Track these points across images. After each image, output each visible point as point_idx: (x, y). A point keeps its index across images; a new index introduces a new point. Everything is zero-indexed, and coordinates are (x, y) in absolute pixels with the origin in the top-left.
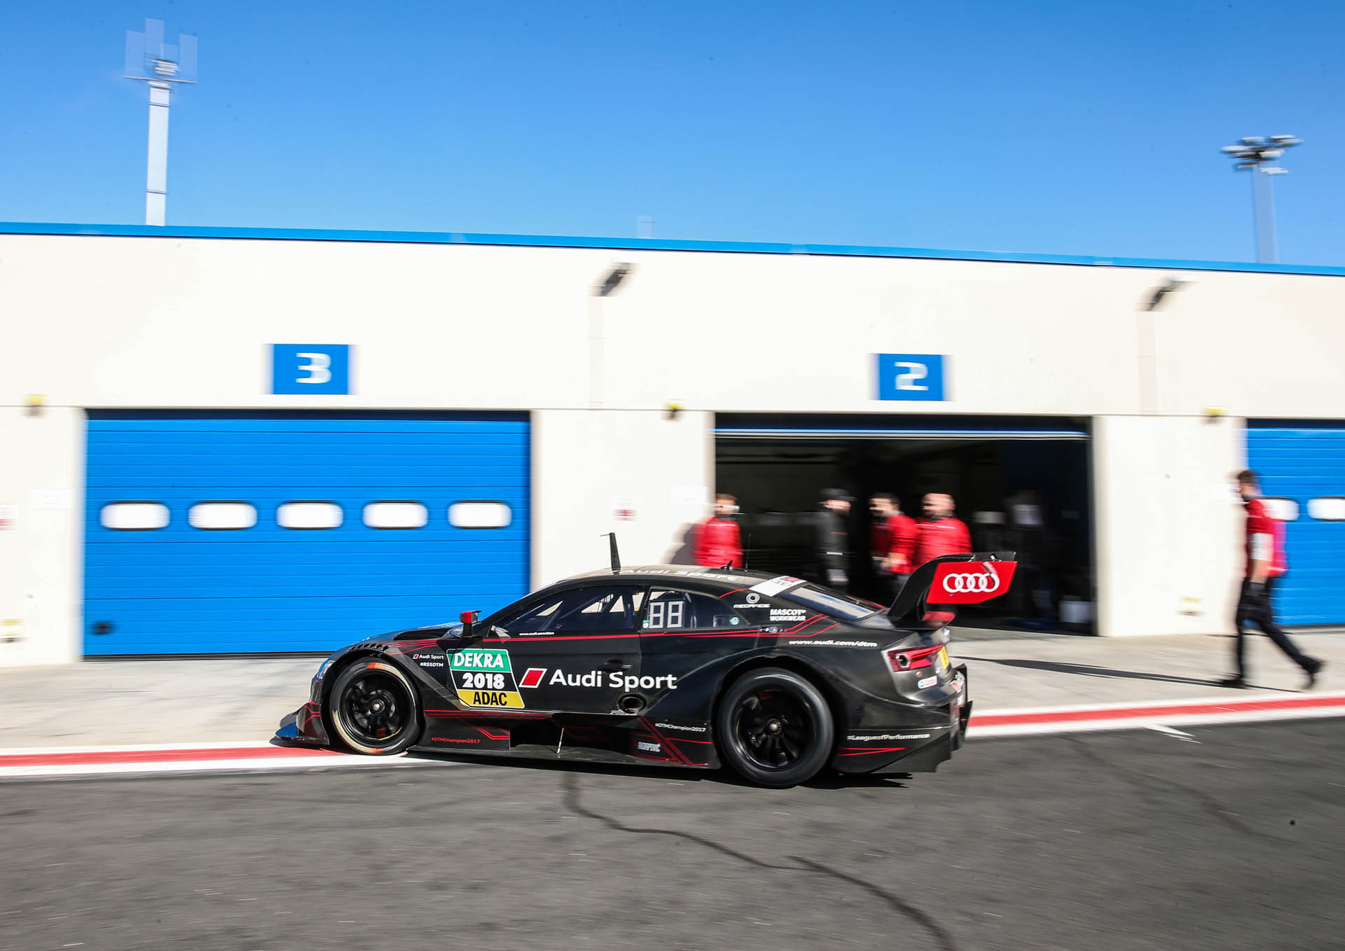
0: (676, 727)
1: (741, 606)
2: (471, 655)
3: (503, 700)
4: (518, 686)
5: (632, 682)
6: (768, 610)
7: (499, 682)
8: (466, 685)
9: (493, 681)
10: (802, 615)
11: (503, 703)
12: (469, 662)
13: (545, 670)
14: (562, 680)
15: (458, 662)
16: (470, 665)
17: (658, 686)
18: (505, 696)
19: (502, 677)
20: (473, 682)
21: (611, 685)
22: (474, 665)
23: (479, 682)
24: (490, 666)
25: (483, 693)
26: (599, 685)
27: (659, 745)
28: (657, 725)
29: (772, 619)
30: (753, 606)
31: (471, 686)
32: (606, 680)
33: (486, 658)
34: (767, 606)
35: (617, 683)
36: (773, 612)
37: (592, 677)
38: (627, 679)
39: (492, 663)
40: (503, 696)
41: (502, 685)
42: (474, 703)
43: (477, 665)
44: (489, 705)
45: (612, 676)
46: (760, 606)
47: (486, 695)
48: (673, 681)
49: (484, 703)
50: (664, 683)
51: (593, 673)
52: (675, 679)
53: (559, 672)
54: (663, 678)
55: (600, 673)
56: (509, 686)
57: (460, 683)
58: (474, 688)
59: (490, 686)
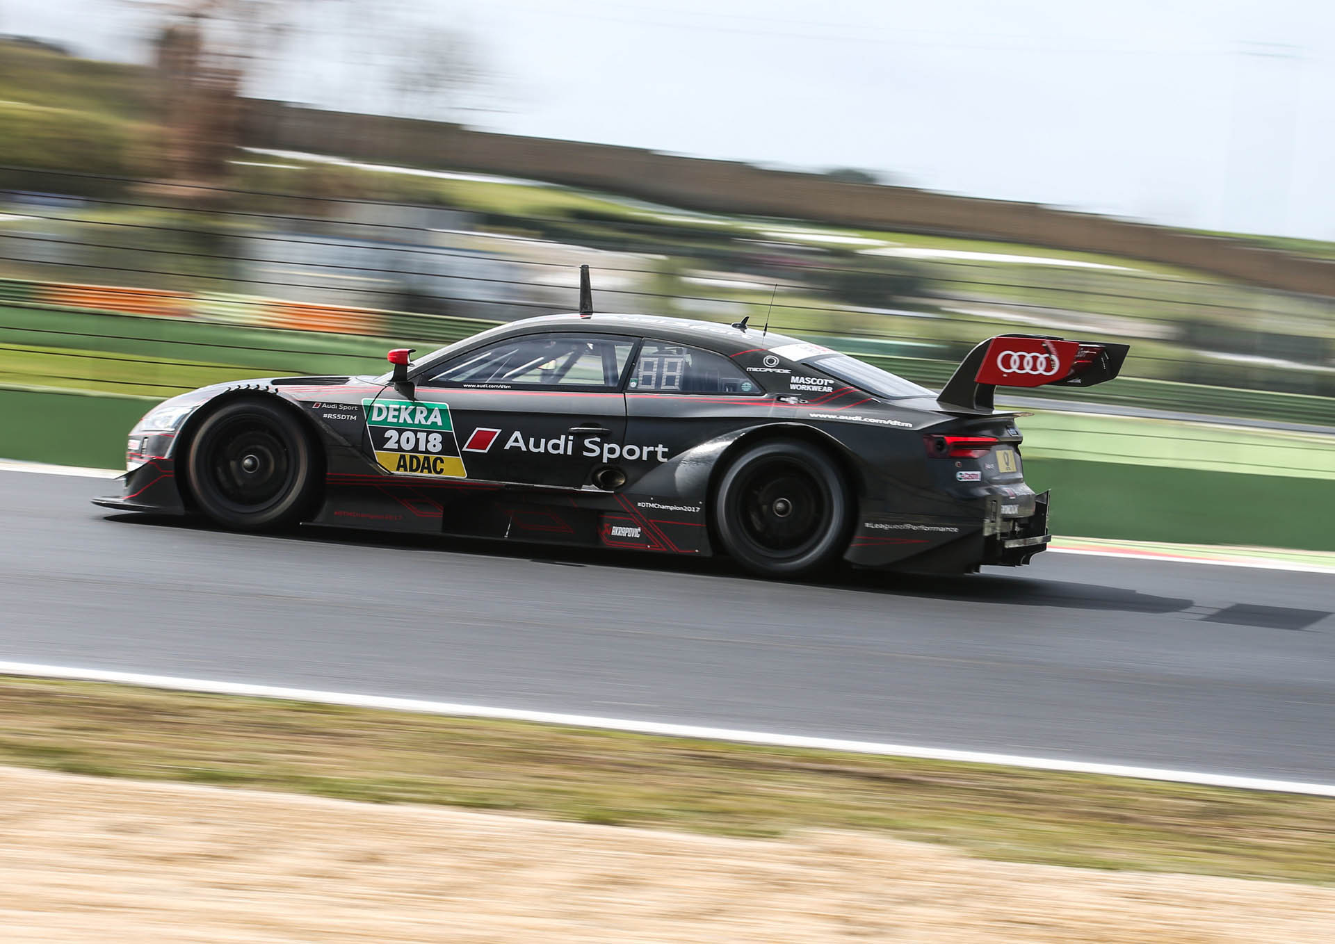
0: (663, 507)
1: (755, 370)
2: (398, 407)
3: (439, 466)
4: (461, 449)
5: (612, 451)
6: (788, 377)
7: (436, 442)
8: (391, 444)
9: (427, 441)
10: (829, 385)
11: (439, 470)
12: (394, 417)
13: (499, 431)
14: (521, 444)
15: (379, 415)
16: (395, 420)
17: (645, 458)
18: (442, 461)
19: (439, 437)
20: (398, 442)
21: (585, 454)
22: (401, 421)
23: (408, 443)
24: (423, 422)
25: (412, 457)
26: (569, 452)
27: (639, 529)
28: (639, 504)
29: (793, 387)
30: (770, 370)
31: (396, 446)
32: (579, 447)
33: (418, 413)
34: (787, 371)
35: (593, 451)
36: (793, 379)
37: (562, 442)
38: (606, 446)
39: (426, 418)
40: (439, 461)
41: (439, 448)
42: (398, 470)
43: (405, 419)
44: (418, 474)
45: (587, 442)
46: (779, 371)
47: (415, 460)
48: (663, 452)
49: (411, 470)
50: (652, 455)
51: (563, 437)
52: (666, 450)
53: (517, 434)
54: (651, 449)
55: (571, 438)
56: (449, 447)
57: (381, 442)
58: (400, 449)
59: (422, 448)
